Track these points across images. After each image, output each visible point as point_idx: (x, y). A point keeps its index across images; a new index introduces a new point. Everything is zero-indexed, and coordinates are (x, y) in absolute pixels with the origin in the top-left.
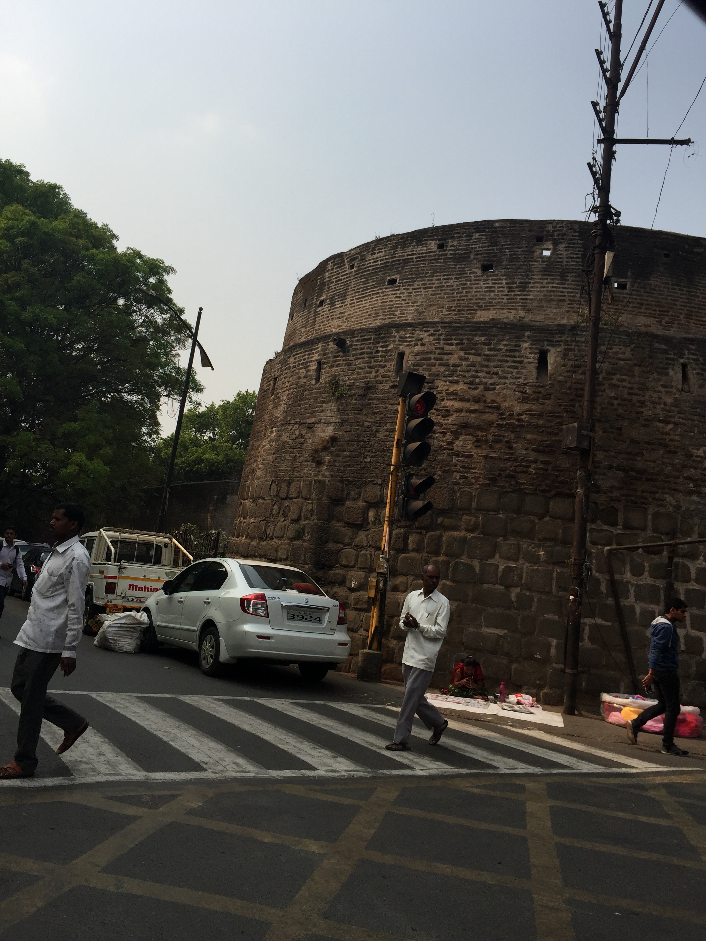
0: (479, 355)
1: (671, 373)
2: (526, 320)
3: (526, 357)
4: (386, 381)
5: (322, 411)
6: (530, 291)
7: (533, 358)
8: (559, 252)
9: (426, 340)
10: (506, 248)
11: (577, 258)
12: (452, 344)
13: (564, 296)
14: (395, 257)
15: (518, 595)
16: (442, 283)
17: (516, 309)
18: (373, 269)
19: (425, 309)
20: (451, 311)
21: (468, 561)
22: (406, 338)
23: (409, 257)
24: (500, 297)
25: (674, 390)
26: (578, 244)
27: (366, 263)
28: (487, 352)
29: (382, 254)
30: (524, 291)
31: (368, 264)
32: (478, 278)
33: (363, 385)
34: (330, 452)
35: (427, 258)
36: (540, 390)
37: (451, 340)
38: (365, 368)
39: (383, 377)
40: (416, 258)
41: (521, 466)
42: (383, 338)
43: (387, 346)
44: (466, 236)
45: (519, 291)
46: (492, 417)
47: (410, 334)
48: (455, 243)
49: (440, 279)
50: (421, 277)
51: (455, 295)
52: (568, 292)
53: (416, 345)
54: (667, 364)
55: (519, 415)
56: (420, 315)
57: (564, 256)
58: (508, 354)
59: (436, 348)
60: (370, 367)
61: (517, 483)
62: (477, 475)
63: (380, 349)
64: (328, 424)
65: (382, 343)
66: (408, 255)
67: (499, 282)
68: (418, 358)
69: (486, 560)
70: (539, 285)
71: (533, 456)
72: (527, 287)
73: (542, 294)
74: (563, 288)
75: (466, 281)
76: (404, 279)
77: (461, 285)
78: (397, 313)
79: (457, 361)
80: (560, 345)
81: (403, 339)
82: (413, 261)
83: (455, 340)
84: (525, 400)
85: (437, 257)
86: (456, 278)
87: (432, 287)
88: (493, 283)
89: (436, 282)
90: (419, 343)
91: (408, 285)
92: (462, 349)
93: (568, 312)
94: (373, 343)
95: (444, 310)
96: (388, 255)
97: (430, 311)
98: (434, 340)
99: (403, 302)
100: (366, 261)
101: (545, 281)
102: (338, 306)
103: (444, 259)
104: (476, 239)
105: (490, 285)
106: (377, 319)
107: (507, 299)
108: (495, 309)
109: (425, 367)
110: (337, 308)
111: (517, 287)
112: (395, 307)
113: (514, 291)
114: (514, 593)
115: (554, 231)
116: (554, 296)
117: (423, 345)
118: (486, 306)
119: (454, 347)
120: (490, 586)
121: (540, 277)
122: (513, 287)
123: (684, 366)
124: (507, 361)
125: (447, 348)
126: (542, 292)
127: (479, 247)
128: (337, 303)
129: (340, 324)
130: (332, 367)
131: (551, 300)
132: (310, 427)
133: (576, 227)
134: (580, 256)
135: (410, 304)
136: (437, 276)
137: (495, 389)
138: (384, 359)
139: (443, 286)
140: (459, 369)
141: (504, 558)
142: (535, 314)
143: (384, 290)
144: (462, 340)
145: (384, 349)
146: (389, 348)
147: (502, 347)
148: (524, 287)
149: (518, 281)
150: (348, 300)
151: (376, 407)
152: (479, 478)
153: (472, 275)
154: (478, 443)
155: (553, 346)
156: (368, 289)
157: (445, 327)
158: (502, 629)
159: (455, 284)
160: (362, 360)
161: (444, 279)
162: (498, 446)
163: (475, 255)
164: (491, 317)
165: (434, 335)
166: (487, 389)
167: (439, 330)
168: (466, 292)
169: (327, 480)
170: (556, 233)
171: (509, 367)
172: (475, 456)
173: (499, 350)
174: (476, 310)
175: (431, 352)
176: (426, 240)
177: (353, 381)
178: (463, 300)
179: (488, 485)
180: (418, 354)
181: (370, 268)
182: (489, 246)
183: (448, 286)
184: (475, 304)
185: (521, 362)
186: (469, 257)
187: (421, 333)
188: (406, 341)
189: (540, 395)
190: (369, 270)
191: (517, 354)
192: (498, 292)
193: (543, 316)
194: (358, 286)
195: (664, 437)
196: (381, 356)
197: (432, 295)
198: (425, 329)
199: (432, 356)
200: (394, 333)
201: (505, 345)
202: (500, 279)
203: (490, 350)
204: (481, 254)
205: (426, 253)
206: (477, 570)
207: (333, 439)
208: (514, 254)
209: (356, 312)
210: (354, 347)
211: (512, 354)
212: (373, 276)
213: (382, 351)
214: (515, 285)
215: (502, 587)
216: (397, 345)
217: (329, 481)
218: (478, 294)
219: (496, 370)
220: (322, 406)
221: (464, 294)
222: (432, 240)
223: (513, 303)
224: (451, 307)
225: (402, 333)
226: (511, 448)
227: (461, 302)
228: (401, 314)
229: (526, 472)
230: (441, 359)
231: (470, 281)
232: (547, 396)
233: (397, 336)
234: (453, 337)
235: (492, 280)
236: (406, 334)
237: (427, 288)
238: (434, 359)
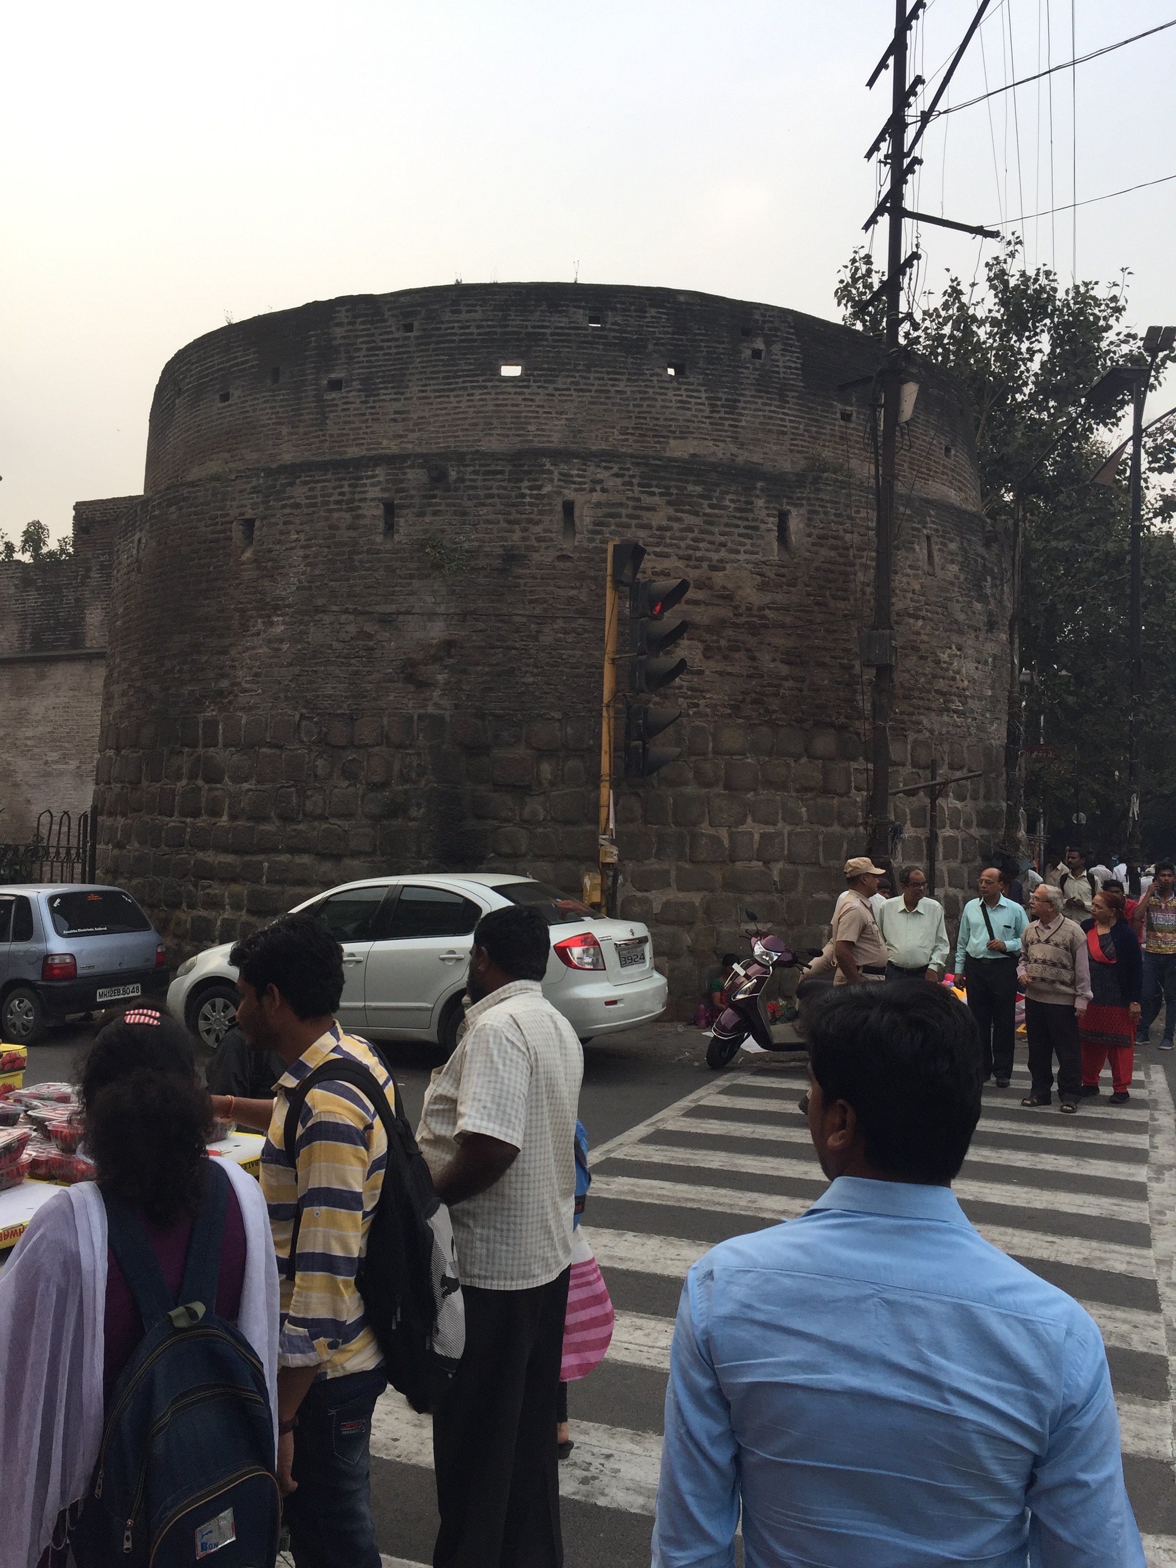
0: (697, 514)
1: (917, 548)
2: (740, 460)
3: (763, 522)
4: (547, 548)
5: (412, 593)
6: (741, 414)
7: (772, 523)
8: (773, 357)
9: (610, 483)
10: (701, 340)
11: (796, 368)
12: (652, 494)
13: (785, 426)
14: (508, 326)
15: (781, 872)
16: (605, 385)
17: (724, 441)
18: (461, 341)
19: (582, 426)
20: (628, 434)
21: (711, 831)
22: (572, 476)
23: (537, 330)
24: (700, 419)
25: (920, 572)
26: (795, 346)
27: (443, 326)
28: (708, 511)
29: (478, 316)
30: (733, 413)
31: (446, 329)
32: (666, 385)
33: (500, 551)
34: (446, 667)
35: (573, 338)
36: (783, 570)
37: (650, 486)
38: (498, 522)
39: (539, 540)
40: (552, 334)
41: (770, 685)
42: (529, 472)
43: (540, 488)
44: (635, 311)
45: (726, 413)
46: (725, 612)
47: (579, 469)
48: (619, 319)
49: (603, 379)
50: (568, 370)
51: (631, 408)
52: (791, 421)
53: (593, 490)
54: (914, 536)
55: (761, 609)
56: (575, 437)
57: (780, 364)
58: (737, 515)
59: (628, 498)
60: (509, 522)
61: (767, 711)
62: (714, 702)
63: (528, 492)
64: (431, 616)
65: (529, 480)
66: (534, 327)
67: (695, 394)
68: (600, 512)
69: (737, 827)
70: (753, 406)
71: (784, 669)
72: (737, 407)
73: (758, 421)
74: (783, 413)
75: (646, 386)
76: (535, 369)
77: (640, 392)
78: (531, 428)
79: (665, 523)
80: (802, 505)
81: (566, 478)
82: (547, 340)
83: (657, 486)
84: (763, 587)
85: (590, 339)
86: (629, 380)
87: (590, 391)
88: (687, 396)
89: (597, 382)
90: (598, 487)
91: (545, 381)
92: (669, 503)
93: (791, 451)
94: (509, 480)
95: (616, 433)
96: (492, 320)
97: (592, 431)
98: (624, 484)
99: (541, 410)
100: (442, 322)
101: (760, 401)
102: (387, 397)
103: (603, 344)
104: (653, 317)
105: (684, 398)
106: (491, 435)
107: (711, 424)
108: (695, 438)
109: (613, 528)
110: (384, 400)
111: (723, 406)
112: (526, 417)
113: (719, 412)
114: (777, 869)
115: (764, 322)
116: (773, 425)
117: (603, 490)
118: (681, 432)
119: (657, 498)
120: (746, 863)
121: (753, 393)
122: (716, 406)
123: (928, 538)
124: (737, 526)
125: (647, 500)
126: (757, 417)
127: (660, 333)
128: (382, 391)
129: (401, 433)
130: (421, 514)
131: (770, 431)
132: (386, 620)
133: (790, 319)
134: (799, 366)
135: (554, 415)
136: (596, 372)
137: (724, 569)
138: (536, 509)
139: (608, 391)
140: (668, 534)
141: (760, 822)
142: (750, 451)
143: (497, 383)
144: (667, 488)
145: (535, 492)
146: (545, 491)
147: (727, 503)
148: (732, 406)
149: (724, 397)
150: (414, 390)
151: (531, 591)
152: (716, 705)
153: (655, 378)
154: (708, 653)
155: (795, 505)
156: (459, 377)
157: (638, 464)
158: (766, 922)
159: (628, 389)
160: (490, 508)
161: (610, 379)
162: (737, 655)
163: (656, 344)
164: (692, 451)
165: (623, 476)
166: (713, 568)
167: (628, 469)
168: (649, 406)
169: (447, 715)
170: (766, 325)
171: (740, 535)
172: (707, 672)
173: (725, 508)
174: (668, 437)
175: (621, 505)
176: (567, 306)
177: (476, 544)
178: (645, 418)
179: (730, 715)
180: (598, 505)
181: (456, 338)
182: (673, 333)
183: (617, 391)
184: (665, 426)
185: (756, 528)
186: (645, 347)
187: (599, 470)
188: (574, 483)
189: (784, 579)
190: (453, 341)
191: (750, 516)
192: (696, 410)
193: (762, 456)
194: (434, 366)
195: (914, 637)
196: (531, 504)
197: (591, 403)
198: (604, 464)
199: (624, 511)
200: (548, 466)
201: (731, 501)
202: (698, 391)
203: (711, 506)
204: (663, 345)
205: (569, 328)
206: (726, 842)
207: (449, 645)
208: (715, 352)
209: (437, 415)
210: (468, 483)
211: (744, 515)
212: (465, 354)
213: (531, 496)
214: (719, 403)
215: (761, 863)
216: (558, 486)
217: (451, 716)
218: (668, 411)
219: (722, 538)
220: (410, 584)
221: (645, 409)
222: (579, 307)
223: (719, 430)
224: (627, 428)
225: (564, 467)
226: (753, 659)
227: (642, 421)
228: (538, 430)
229: (776, 695)
230: (638, 517)
231: (653, 387)
232: (792, 583)
233: (556, 473)
234: (654, 483)
235: (686, 390)
236: (570, 469)
237: (582, 390)
238: (628, 516)
